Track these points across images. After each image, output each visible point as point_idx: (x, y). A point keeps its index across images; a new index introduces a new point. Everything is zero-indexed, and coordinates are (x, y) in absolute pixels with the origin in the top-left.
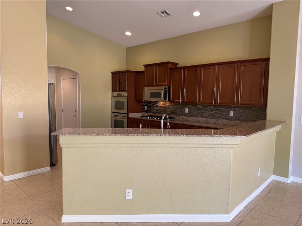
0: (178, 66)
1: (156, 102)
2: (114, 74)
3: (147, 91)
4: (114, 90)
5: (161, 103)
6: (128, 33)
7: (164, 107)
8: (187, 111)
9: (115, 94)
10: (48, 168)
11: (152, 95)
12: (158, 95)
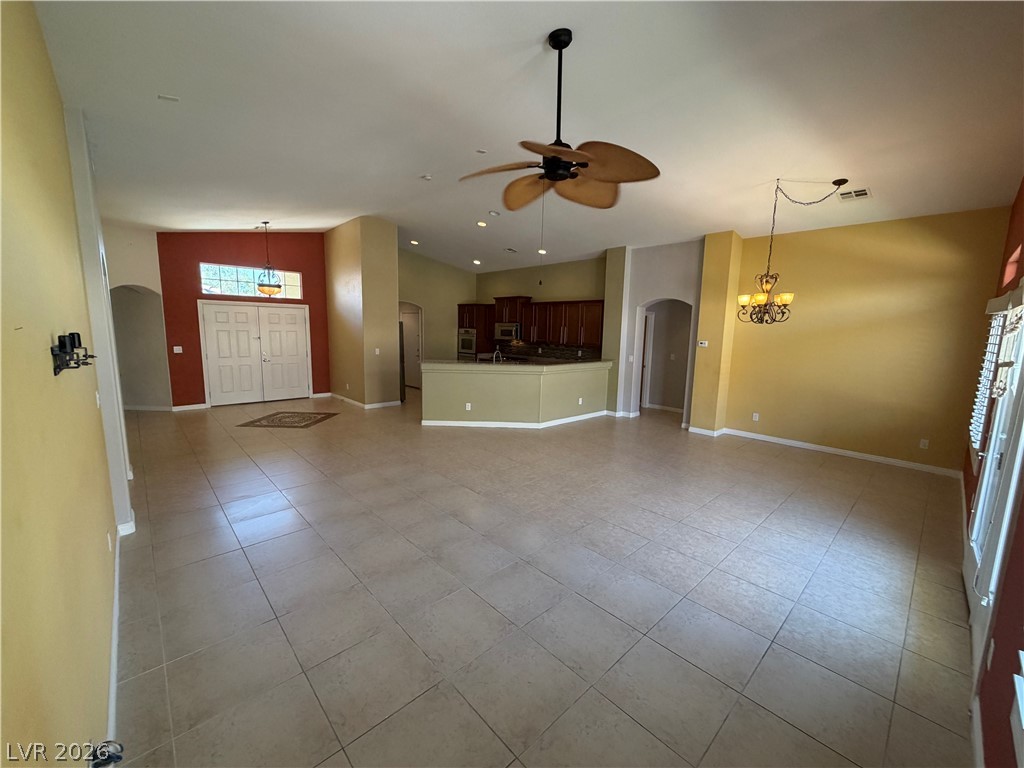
0: (532, 301)
1: (510, 341)
2: (461, 307)
3: (498, 328)
4: (461, 326)
5: (515, 342)
6: (477, 262)
7: (518, 347)
8: (540, 351)
9: (462, 331)
10: (399, 402)
11: (504, 333)
12: (509, 333)
